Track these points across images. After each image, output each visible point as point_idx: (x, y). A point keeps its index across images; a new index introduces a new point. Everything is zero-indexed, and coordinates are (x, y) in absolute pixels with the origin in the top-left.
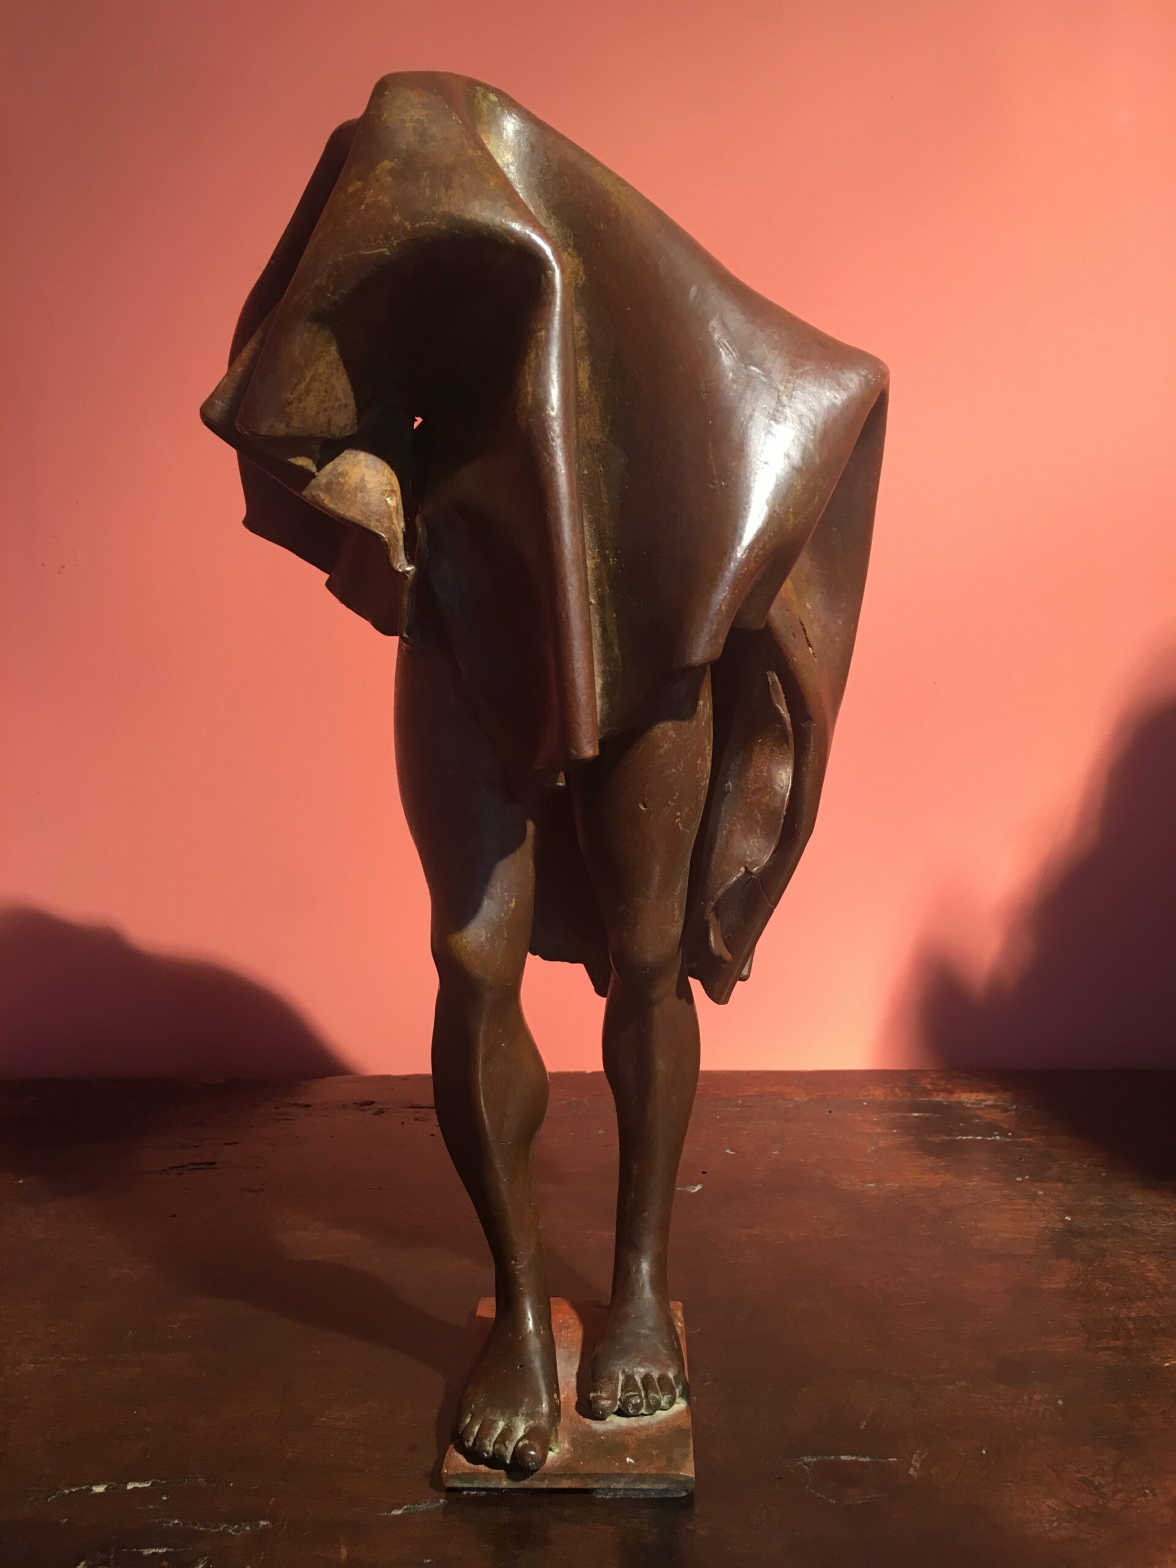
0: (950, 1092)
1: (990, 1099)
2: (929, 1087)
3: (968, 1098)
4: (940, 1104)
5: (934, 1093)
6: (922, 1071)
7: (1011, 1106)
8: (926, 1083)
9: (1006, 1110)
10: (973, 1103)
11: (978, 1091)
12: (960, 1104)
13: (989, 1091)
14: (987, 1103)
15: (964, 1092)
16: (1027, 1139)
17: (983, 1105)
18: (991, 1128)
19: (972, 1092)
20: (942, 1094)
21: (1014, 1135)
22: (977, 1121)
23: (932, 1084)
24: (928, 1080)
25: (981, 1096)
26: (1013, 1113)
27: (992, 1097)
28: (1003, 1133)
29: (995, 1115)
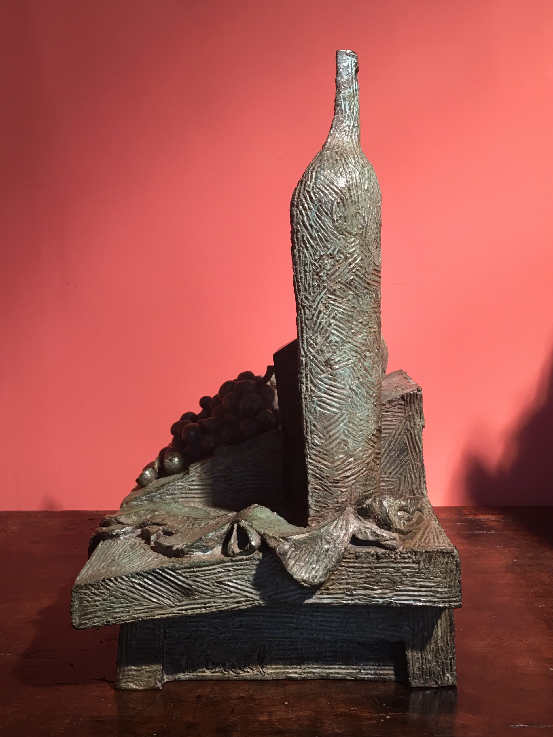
0: (476, 515)
1: (493, 518)
2: (467, 513)
3: (483, 517)
4: (470, 520)
5: (469, 515)
6: (464, 507)
7: (503, 520)
8: (466, 512)
9: (499, 522)
10: (485, 519)
11: (488, 515)
12: (480, 520)
13: (493, 514)
14: (492, 519)
15: (482, 515)
16: (506, 533)
17: (490, 520)
18: (490, 529)
19: (486, 515)
20: (472, 516)
21: (500, 531)
22: (485, 526)
23: (468, 512)
24: (467, 510)
25: (490, 516)
26: (502, 523)
27: (495, 517)
28: (496, 530)
29: (495, 524)
